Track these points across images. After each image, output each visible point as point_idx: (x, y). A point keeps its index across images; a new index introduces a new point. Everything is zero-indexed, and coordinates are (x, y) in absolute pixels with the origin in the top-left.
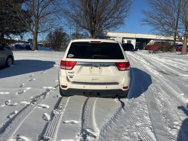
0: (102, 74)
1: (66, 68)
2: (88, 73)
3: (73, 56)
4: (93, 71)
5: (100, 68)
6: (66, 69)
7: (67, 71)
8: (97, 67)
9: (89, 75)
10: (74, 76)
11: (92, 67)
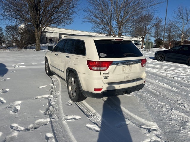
0: (132, 71)
1: (100, 68)
2: (122, 72)
3: (106, 55)
4: (125, 70)
5: (130, 66)
6: (100, 70)
7: (102, 72)
8: (128, 65)
9: (122, 74)
10: (109, 76)
11: (125, 66)
